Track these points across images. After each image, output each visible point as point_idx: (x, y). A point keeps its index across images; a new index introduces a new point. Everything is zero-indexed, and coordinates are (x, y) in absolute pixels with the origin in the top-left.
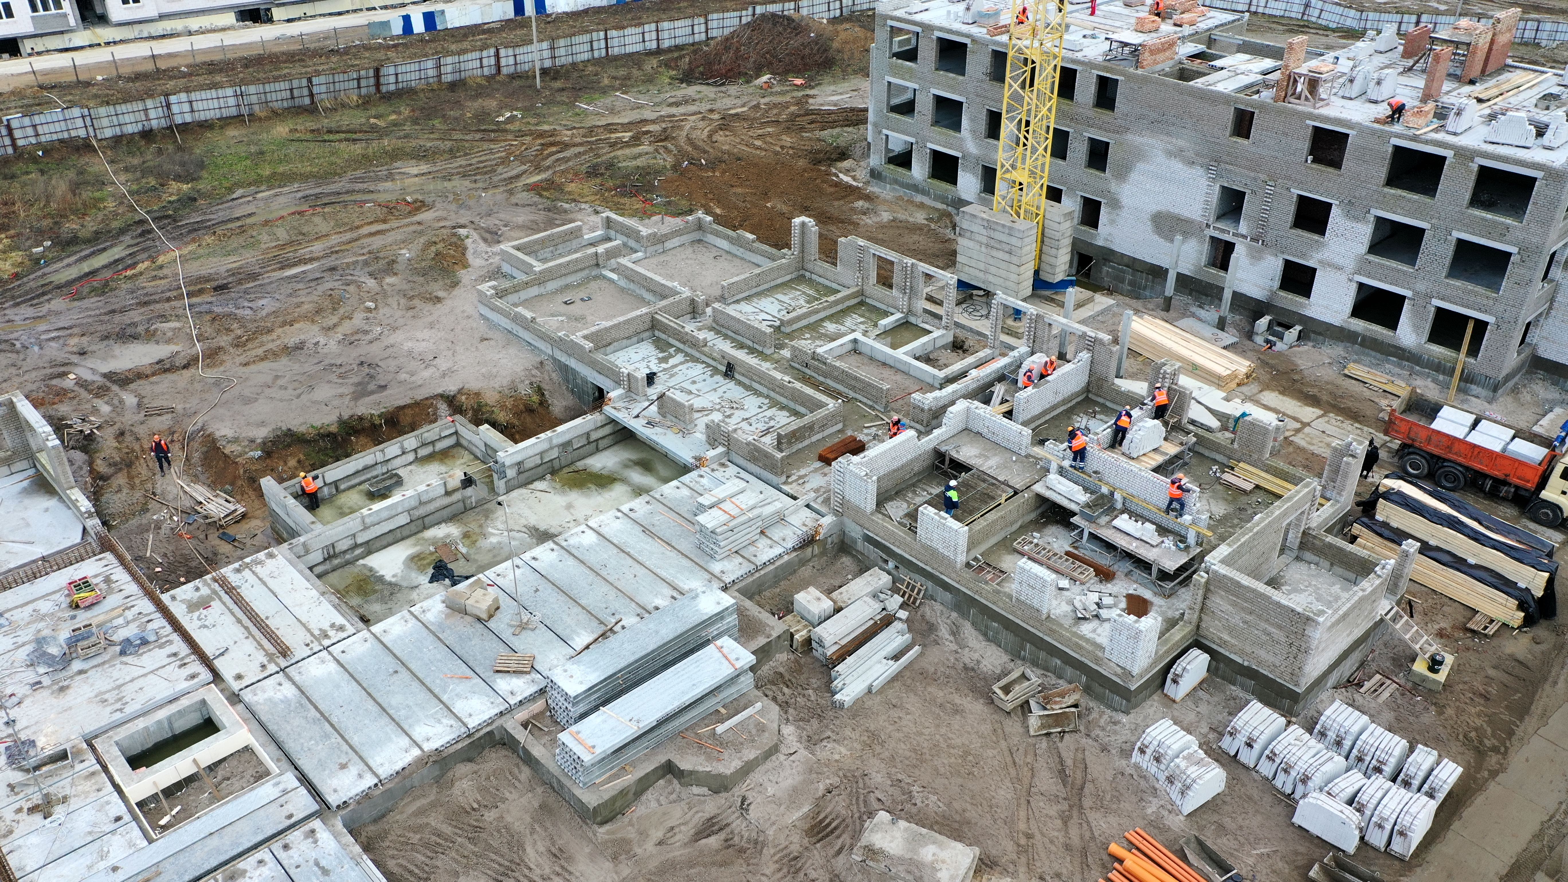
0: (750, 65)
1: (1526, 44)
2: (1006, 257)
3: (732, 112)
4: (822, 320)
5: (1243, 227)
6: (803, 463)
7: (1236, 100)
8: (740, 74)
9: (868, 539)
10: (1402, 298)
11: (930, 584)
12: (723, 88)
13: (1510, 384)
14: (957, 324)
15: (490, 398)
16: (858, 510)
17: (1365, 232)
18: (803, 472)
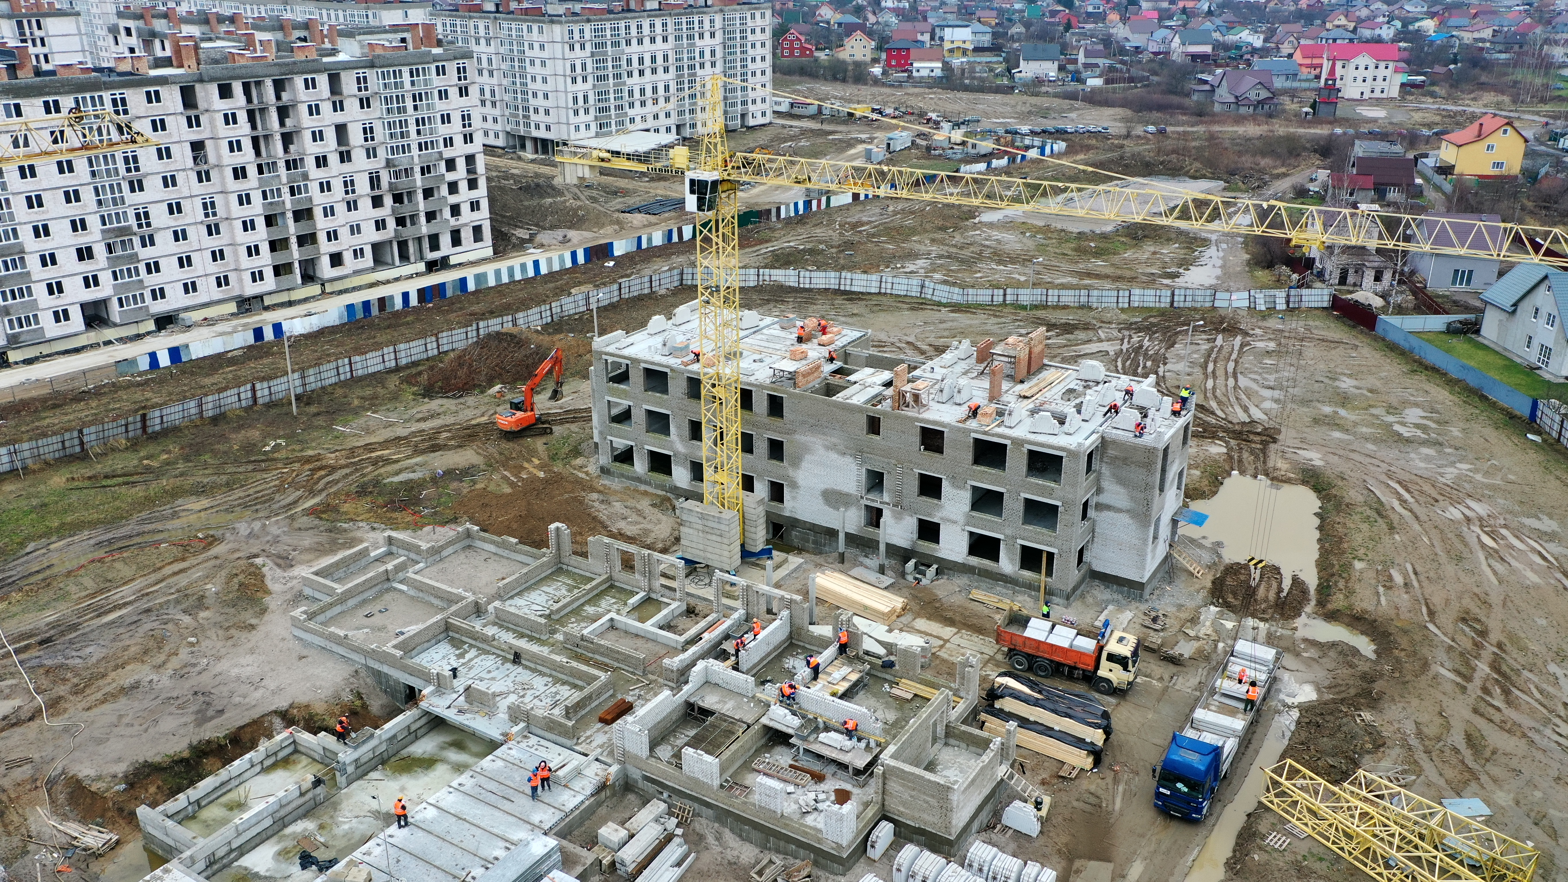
0: (483, 378)
1: (1081, 307)
2: (719, 539)
3: (473, 422)
4: (583, 605)
5: (886, 497)
6: (587, 726)
7: (867, 410)
8: (475, 386)
9: (646, 778)
10: (999, 540)
11: (696, 805)
12: (461, 400)
13: (1078, 592)
14: (688, 594)
15: (319, 708)
16: (636, 757)
17: (966, 497)
18: (588, 733)
